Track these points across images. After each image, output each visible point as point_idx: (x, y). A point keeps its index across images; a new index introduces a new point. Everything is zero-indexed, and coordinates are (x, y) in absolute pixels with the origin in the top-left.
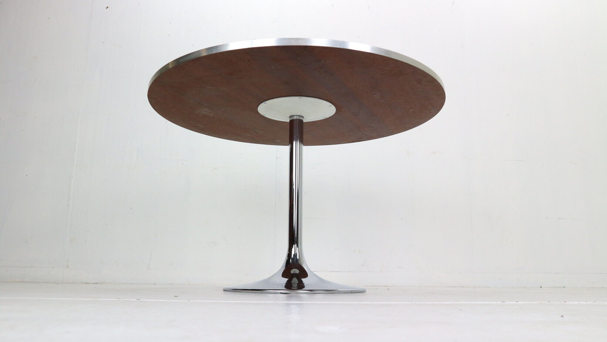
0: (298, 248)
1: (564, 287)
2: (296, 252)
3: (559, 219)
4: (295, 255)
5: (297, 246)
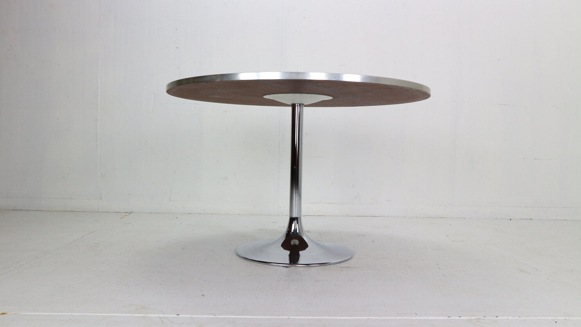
0: (297, 224)
1: (531, 219)
2: (296, 228)
3: (535, 159)
4: (295, 230)
5: (297, 223)
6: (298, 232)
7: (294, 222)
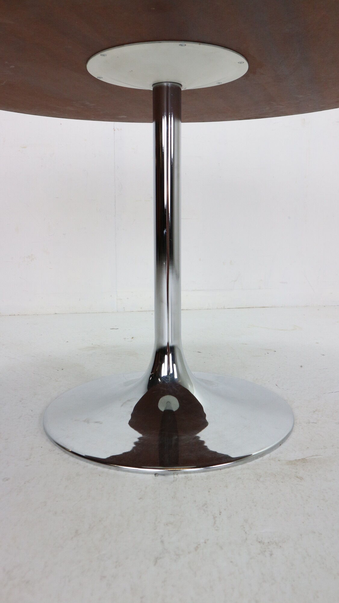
6: (176, 377)
7: (166, 357)
